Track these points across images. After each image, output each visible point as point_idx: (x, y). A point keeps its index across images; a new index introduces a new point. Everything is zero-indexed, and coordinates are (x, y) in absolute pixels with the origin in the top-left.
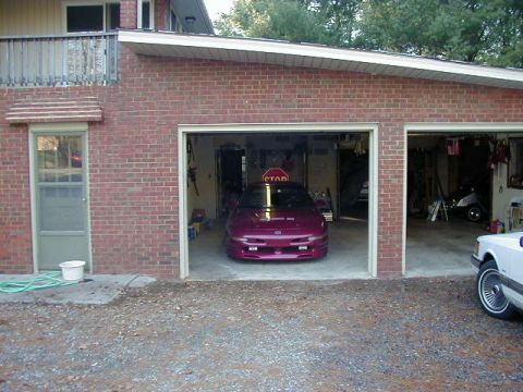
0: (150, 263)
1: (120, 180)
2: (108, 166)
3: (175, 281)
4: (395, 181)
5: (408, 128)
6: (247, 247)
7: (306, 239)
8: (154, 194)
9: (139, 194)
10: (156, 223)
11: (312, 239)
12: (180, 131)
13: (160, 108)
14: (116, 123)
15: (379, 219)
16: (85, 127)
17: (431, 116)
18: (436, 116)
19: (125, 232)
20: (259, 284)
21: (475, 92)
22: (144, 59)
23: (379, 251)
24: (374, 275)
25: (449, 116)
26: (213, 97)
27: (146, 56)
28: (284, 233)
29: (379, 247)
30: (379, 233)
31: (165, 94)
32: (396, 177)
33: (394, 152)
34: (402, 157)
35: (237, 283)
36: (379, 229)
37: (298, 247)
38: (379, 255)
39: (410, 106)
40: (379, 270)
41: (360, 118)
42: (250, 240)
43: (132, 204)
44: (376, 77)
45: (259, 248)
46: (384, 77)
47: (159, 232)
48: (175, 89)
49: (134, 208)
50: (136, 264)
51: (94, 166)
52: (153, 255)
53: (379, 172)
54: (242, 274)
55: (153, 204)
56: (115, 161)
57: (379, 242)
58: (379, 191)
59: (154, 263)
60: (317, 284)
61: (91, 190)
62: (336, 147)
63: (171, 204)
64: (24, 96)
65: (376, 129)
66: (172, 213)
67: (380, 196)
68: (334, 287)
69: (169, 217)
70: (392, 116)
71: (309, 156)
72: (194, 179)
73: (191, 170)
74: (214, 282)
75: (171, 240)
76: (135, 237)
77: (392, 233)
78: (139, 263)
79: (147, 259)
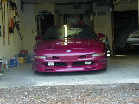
6: (47, 63)
7: (90, 56)
11: (95, 55)
20: (52, 88)
28: (73, 51)
37: (84, 62)
42: (48, 58)
45: (55, 63)
54: (41, 82)
60: (99, 87)
62: (111, 10)
68: (113, 88)
71: (94, 16)
72: (18, 29)
73: (16, 23)
74: (16, 88)
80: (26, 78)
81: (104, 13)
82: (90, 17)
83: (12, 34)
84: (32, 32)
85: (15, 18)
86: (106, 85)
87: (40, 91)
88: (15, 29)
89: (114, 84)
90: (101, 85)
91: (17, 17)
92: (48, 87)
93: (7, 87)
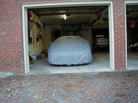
0: (11, 67)
3: (22, 74)
4: (121, 26)
5: (126, 2)
8: (12, 35)
9: (5, 36)
12: (23, 7)
15: (115, 44)
20: (60, 76)
23: (115, 58)
24: (113, 69)
29: (115, 56)
30: (115, 50)
32: (122, 24)
33: (121, 13)
34: (124, 15)
35: (50, 75)
36: (115, 48)
38: (115, 60)
40: (115, 67)
47: (14, 52)
49: (3, 42)
52: (12, 63)
53: (114, 22)
54: (54, 71)
57: (115, 54)
58: (114, 31)
59: (13, 66)
62: (91, 28)
63: (19, 39)
65: (111, 3)
66: (20, 43)
67: (115, 33)
68: (96, 75)
69: (19, 46)
71: (82, 31)
72: (41, 39)
73: (40, 35)
74: (40, 75)
75: (20, 56)
76: (4, 55)
77: (121, 50)
78: (7, 67)
79: (9, 65)
80: (46, 67)
81: (87, 30)
82: (80, 32)
83: (38, 42)
84: (49, 40)
85: (40, 33)
86: (91, 73)
87: (53, 77)
88: (40, 38)
89: (96, 72)
90: (88, 73)
91: (41, 32)
92: (58, 74)
93: (34, 74)
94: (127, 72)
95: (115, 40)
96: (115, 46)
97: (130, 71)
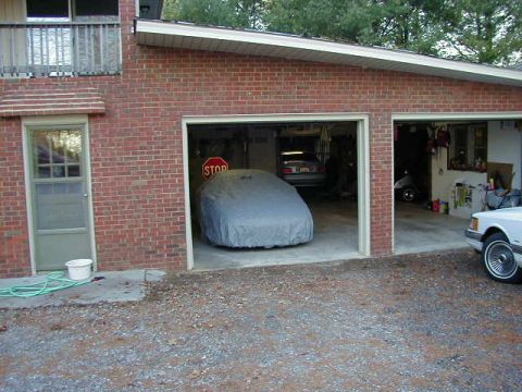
0: (157, 256)
1: (123, 174)
2: (111, 159)
3: (183, 272)
4: (384, 167)
5: (394, 117)
8: (160, 187)
9: (144, 187)
10: (161, 215)
12: (184, 123)
13: (164, 99)
14: (118, 115)
15: (371, 202)
16: (85, 120)
17: (414, 106)
18: (419, 106)
19: (130, 226)
21: (451, 85)
22: (145, 49)
23: (371, 231)
24: (368, 254)
25: (428, 106)
26: (217, 89)
27: (149, 47)
29: (371, 228)
30: (371, 215)
31: (168, 85)
33: (384, 140)
34: (390, 145)
36: (371, 211)
38: (371, 236)
39: (396, 97)
40: (372, 249)
41: (353, 108)
43: (138, 197)
44: (367, 70)
46: (374, 70)
47: (166, 224)
48: (178, 80)
49: (139, 202)
50: (144, 258)
51: (96, 160)
52: (160, 247)
53: (371, 159)
55: (158, 196)
56: (118, 154)
57: (372, 223)
58: (371, 176)
59: (161, 256)
61: (93, 185)
62: (275, 135)
63: (177, 195)
64: (16, 87)
65: (366, 119)
66: (178, 205)
67: (372, 180)
69: (176, 210)
70: (381, 106)
71: (250, 145)
75: (178, 232)
76: (141, 230)
77: (383, 214)
78: (146, 257)
79: (154, 252)
89: (336, 261)
94: (394, 258)
95: (371, 194)
96: (371, 206)
97: (401, 256)
